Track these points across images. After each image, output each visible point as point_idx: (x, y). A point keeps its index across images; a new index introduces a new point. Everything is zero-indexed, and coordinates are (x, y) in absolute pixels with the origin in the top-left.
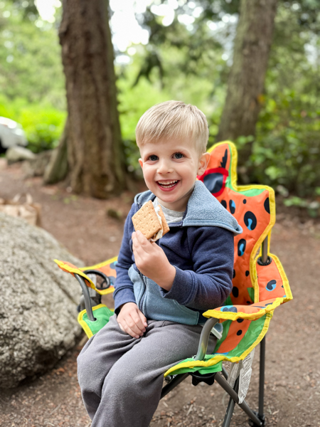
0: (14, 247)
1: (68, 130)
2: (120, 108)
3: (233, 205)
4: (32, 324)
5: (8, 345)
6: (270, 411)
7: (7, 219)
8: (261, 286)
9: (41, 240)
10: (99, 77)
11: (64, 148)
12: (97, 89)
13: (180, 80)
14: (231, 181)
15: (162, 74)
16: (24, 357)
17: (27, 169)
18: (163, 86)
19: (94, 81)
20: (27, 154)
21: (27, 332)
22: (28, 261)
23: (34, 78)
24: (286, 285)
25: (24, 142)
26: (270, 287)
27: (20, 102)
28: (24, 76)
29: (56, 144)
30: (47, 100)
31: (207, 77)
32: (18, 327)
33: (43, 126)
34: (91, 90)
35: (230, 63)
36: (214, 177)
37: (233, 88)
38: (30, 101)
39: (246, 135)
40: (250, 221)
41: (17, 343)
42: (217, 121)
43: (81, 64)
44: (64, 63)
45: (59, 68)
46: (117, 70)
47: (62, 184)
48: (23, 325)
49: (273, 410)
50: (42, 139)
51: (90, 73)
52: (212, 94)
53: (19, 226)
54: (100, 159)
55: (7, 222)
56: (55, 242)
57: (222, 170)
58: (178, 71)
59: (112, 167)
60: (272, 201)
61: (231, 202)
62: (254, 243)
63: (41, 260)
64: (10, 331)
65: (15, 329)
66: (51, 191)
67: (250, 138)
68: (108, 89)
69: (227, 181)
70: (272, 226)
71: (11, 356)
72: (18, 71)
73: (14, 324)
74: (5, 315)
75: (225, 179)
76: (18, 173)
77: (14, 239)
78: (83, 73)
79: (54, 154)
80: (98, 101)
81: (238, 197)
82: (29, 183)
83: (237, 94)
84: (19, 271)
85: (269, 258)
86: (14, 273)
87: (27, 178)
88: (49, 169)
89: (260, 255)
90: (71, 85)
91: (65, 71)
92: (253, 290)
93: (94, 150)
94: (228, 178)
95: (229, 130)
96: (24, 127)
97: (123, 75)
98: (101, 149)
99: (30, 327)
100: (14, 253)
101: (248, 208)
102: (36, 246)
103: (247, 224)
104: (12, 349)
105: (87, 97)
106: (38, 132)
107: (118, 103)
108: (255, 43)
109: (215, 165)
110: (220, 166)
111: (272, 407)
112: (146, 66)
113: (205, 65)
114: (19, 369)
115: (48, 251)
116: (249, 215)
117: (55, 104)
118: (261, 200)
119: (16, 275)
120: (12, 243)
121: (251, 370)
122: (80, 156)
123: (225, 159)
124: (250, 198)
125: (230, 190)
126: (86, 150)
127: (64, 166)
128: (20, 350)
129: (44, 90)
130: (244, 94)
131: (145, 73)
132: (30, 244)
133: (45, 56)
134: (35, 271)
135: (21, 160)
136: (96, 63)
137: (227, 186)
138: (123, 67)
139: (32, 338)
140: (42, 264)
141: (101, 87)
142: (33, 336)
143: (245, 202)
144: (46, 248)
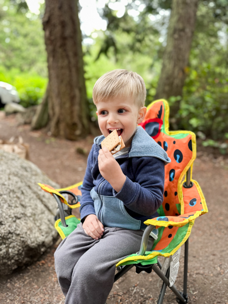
0: (9, 174)
1: (49, 91)
2: (86, 76)
3: (166, 145)
4: (22, 229)
5: (5, 244)
6: (191, 292)
7: (5, 154)
8: (185, 203)
9: (29, 170)
10: (71, 54)
11: (46, 104)
12: (69, 62)
13: (129, 56)
14: (165, 128)
15: (117, 51)
16: (16, 252)
17: (20, 119)
18: (117, 60)
19: (67, 56)
20: (20, 108)
21: (18, 235)
22: (20, 184)
23: (25, 54)
24: (204, 202)
25: (17, 99)
26: (192, 203)
27: (15, 71)
28: (18, 52)
29: (40, 101)
30: (34, 70)
31: (148, 54)
32: (12, 231)
33: (31, 88)
34: (66, 62)
35: (165, 44)
36: (153, 125)
37: (167, 62)
38: (22, 71)
39: (176, 95)
40: (178, 156)
41: (11, 242)
42: (155, 85)
43: (58, 44)
44: (46, 44)
45: (42, 47)
46: (84, 49)
47: (44, 130)
48: (16, 230)
49: (193, 291)
50: (30, 97)
51: (65, 50)
52: (152, 66)
53: (13, 159)
54: (72, 112)
55: (5, 157)
56: (39, 171)
57: (158, 120)
58: (128, 50)
59: (80, 118)
60: (194, 142)
61: (164, 143)
62: (181, 172)
63: (29, 183)
64: (6, 234)
65: (10, 233)
66: (36, 135)
67: (179, 98)
68: (77, 62)
69: (162, 128)
70: (194, 160)
71: (7, 252)
72: (14, 49)
73: (9, 229)
74: (3, 223)
75: (160, 126)
76: (13, 122)
77: (9, 169)
78: (60, 50)
79: (39, 108)
80: (70, 71)
81: (170, 139)
82: (21, 129)
83: (169, 66)
84: (13, 191)
85: (191, 183)
86: (9, 193)
87: (19, 125)
88: (35, 119)
89: (185, 180)
90: (51, 59)
91: (47, 49)
92: (180, 205)
93: (67, 105)
94: (162, 125)
95: (164, 92)
96: (17, 89)
97: (89, 52)
98: (72, 105)
99: (20, 231)
100: (9, 179)
101: (177, 147)
102: (25, 173)
103: (176, 158)
104: (8, 247)
105: (62, 68)
106: (28, 93)
107: (84, 72)
108: (183, 30)
109: (154, 117)
110: (157, 117)
111: (193, 289)
112: (105, 46)
113: (147, 46)
114: (13, 261)
115: (34, 177)
116: (177, 152)
117: (39, 73)
118: (186, 141)
119: (11, 194)
120: (8, 171)
121: (178, 263)
122: (57, 110)
123: (160, 112)
124: (178, 140)
125: (164, 134)
126: (62, 106)
127: (46, 117)
128: (14, 247)
129: (32, 63)
130: (175, 66)
131: (104, 51)
132: (21, 172)
133: (33, 38)
134: (24, 191)
135: (15, 112)
136: (69, 43)
137: (162, 131)
138: (89, 47)
139: (22, 239)
140: (29, 187)
141: (73, 61)
142: (23, 238)
143: (174, 142)
144: (33, 175)
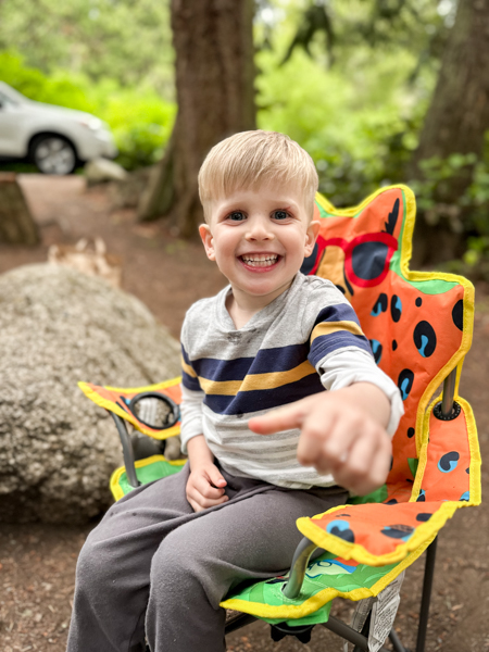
0: (88, 325)
1: (177, 135)
2: (261, 100)
3: (398, 306)
7: (81, 280)
9: (128, 314)
10: (227, 51)
11: (169, 165)
12: (223, 71)
13: (361, 53)
14: (401, 261)
15: (332, 40)
17: (115, 196)
18: (332, 62)
19: (219, 57)
20: (114, 170)
22: (108, 346)
23: (130, 46)
24: (475, 470)
25: (111, 150)
26: (445, 465)
27: (108, 85)
28: (114, 42)
29: (159, 155)
30: (148, 83)
31: (407, 45)
33: (141, 124)
34: (214, 72)
38: (123, 84)
39: (464, 152)
40: (425, 340)
43: (200, 27)
44: (174, 28)
45: (166, 31)
46: (259, 35)
47: (165, 222)
50: (138, 146)
51: (214, 43)
53: (97, 292)
55: (81, 286)
56: (148, 317)
57: (387, 239)
58: (358, 37)
60: (468, 307)
61: (395, 299)
62: (428, 381)
63: (127, 345)
66: (147, 232)
68: (240, 70)
69: (394, 259)
72: (106, 35)
75: (391, 256)
76: (99, 202)
77: (88, 312)
78: (202, 43)
79: (155, 173)
80: (224, 91)
82: (117, 219)
84: (94, 361)
85: (456, 406)
86: (86, 364)
87: (114, 210)
88: (146, 198)
90: (184, 64)
91: (175, 42)
92: (416, 461)
94: (396, 253)
96: (113, 125)
97: (268, 44)
100: (88, 335)
101: (424, 314)
102: (120, 323)
105: (207, 84)
106: (133, 135)
107: (257, 92)
109: (376, 227)
110: (385, 229)
112: (306, 27)
113: (404, 27)
115: (138, 332)
116: (423, 329)
117: (159, 91)
118: (447, 302)
119: (91, 367)
120: (85, 318)
123: (393, 217)
124: (430, 296)
127: (168, 194)
129: (144, 67)
131: (302, 40)
132: (113, 320)
133: (148, 9)
134: (117, 362)
135: (106, 181)
136: (224, 25)
137: (393, 268)
138: (268, 29)
140: (128, 352)
141: (230, 66)
143: (419, 302)
144: (136, 326)
